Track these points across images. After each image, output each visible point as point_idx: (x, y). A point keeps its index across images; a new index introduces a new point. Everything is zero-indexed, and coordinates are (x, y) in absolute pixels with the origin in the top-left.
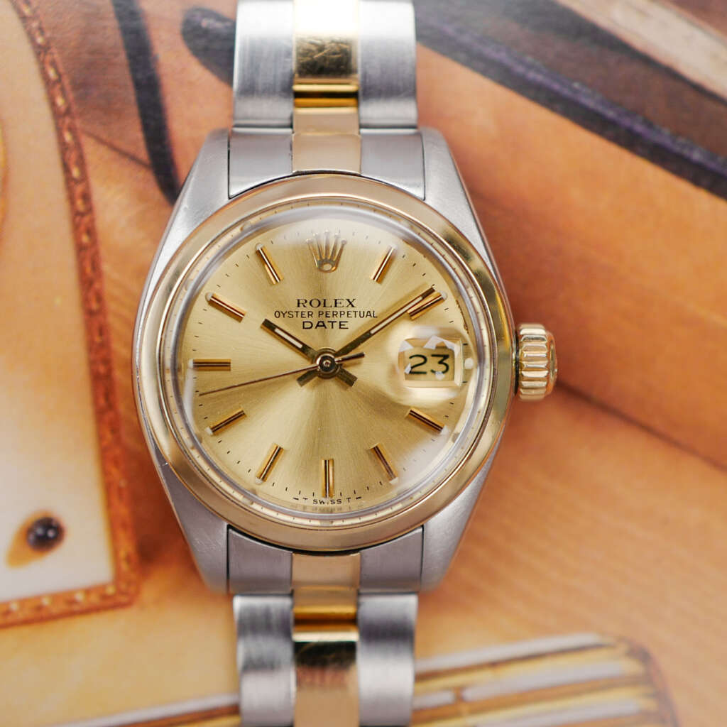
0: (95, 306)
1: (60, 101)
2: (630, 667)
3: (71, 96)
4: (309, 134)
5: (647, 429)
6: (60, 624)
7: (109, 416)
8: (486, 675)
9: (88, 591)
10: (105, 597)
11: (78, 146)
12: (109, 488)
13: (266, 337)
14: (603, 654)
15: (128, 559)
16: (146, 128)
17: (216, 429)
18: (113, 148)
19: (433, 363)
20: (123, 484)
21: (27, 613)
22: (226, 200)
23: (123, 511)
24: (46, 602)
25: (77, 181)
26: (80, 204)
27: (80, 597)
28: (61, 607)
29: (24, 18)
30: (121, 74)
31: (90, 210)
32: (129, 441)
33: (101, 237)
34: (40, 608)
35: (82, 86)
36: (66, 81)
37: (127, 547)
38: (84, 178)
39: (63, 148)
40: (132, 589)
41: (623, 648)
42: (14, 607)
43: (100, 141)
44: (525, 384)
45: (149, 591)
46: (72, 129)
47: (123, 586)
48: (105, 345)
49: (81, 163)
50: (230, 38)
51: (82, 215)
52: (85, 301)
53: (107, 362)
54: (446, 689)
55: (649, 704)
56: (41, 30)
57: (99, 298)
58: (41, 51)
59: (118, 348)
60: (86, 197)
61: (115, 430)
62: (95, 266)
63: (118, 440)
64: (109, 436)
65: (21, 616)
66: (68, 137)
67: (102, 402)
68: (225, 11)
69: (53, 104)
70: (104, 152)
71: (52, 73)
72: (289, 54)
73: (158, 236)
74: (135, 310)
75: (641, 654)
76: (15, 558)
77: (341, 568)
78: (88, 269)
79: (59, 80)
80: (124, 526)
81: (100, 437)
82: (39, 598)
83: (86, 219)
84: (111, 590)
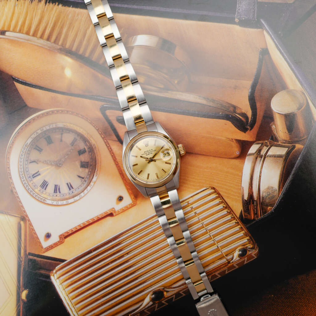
0: (117, 163)
1: (103, 136)
2: (213, 191)
3: (104, 135)
4: (139, 128)
5: (203, 155)
6: (127, 211)
7: (124, 178)
8: (191, 199)
9: (129, 205)
10: (132, 205)
11: (107, 142)
12: (127, 189)
13: (142, 158)
14: (208, 190)
15: (134, 198)
16: (116, 136)
17: (139, 174)
18: (112, 140)
19: (167, 155)
20: (129, 188)
21: (122, 211)
22: (130, 141)
23: (130, 192)
24: (124, 208)
25: (109, 147)
26: (110, 150)
27: (128, 206)
28: (126, 208)
29: (94, 126)
30: (110, 129)
31: (112, 150)
32: (128, 181)
33: (115, 153)
34: (123, 209)
35: (105, 133)
36: (103, 133)
37: (133, 197)
38: (110, 146)
39: (105, 143)
40: (135, 203)
41: (210, 188)
42: (119, 210)
43: (110, 140)
44: (181, 153)
45: (138, 202)
46: (105, 139)
47: (134, 203)
48: (120, 169)
49: (108, 144)
50: (123, 119)
51: (111, 151)
52: (115, 163)
53: (121, 171)
54: (186, 202)
55: (217, 195)
56: (97, 127)
57: (117, 162)
58: (98, 130)
59: (122, 168)
60: (111, 148)
61: (126, 180)
62: (115, 158)
63: (127, 182)
64: (125, 181)
65: (121, 212)
66: (105, 141)
67: (122, 177)
68: (121, 115)
69: (102, 137)
70: (111, 141)
71: (100, 133)
72: (132, 118)
73: (122, 151)
74: (122, 162)
75: (213, 188)
76: (117, 204)
77: (163, 188)
78: (114, 158)
79: (101, 133)
80: (131, 194)
81: (124, 182)
82: (123, 208)
83: (112, 152)
84: (132, 204)
